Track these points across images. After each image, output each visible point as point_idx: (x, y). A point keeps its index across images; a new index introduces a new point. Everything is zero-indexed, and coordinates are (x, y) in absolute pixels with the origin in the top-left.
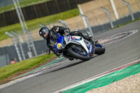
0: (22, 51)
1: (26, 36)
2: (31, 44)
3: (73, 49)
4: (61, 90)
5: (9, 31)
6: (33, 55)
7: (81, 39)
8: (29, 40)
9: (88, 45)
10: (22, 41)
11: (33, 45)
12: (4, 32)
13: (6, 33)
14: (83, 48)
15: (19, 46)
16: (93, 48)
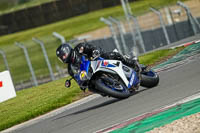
0: (124, 46)
1: (130, 24)
2: (137, 35)
3: (104, 81)
4: (180, 102)
5: (106, 17)
6: (141, 51)
7: (118, 64)
8: (135, 30)
9: (129, 74)
10: (124, 31)
11: (140, 37)
12: (99, 18)
13: (102, 19)
14: (120, 79)
15: (119, 39)
16: (137, 78)
